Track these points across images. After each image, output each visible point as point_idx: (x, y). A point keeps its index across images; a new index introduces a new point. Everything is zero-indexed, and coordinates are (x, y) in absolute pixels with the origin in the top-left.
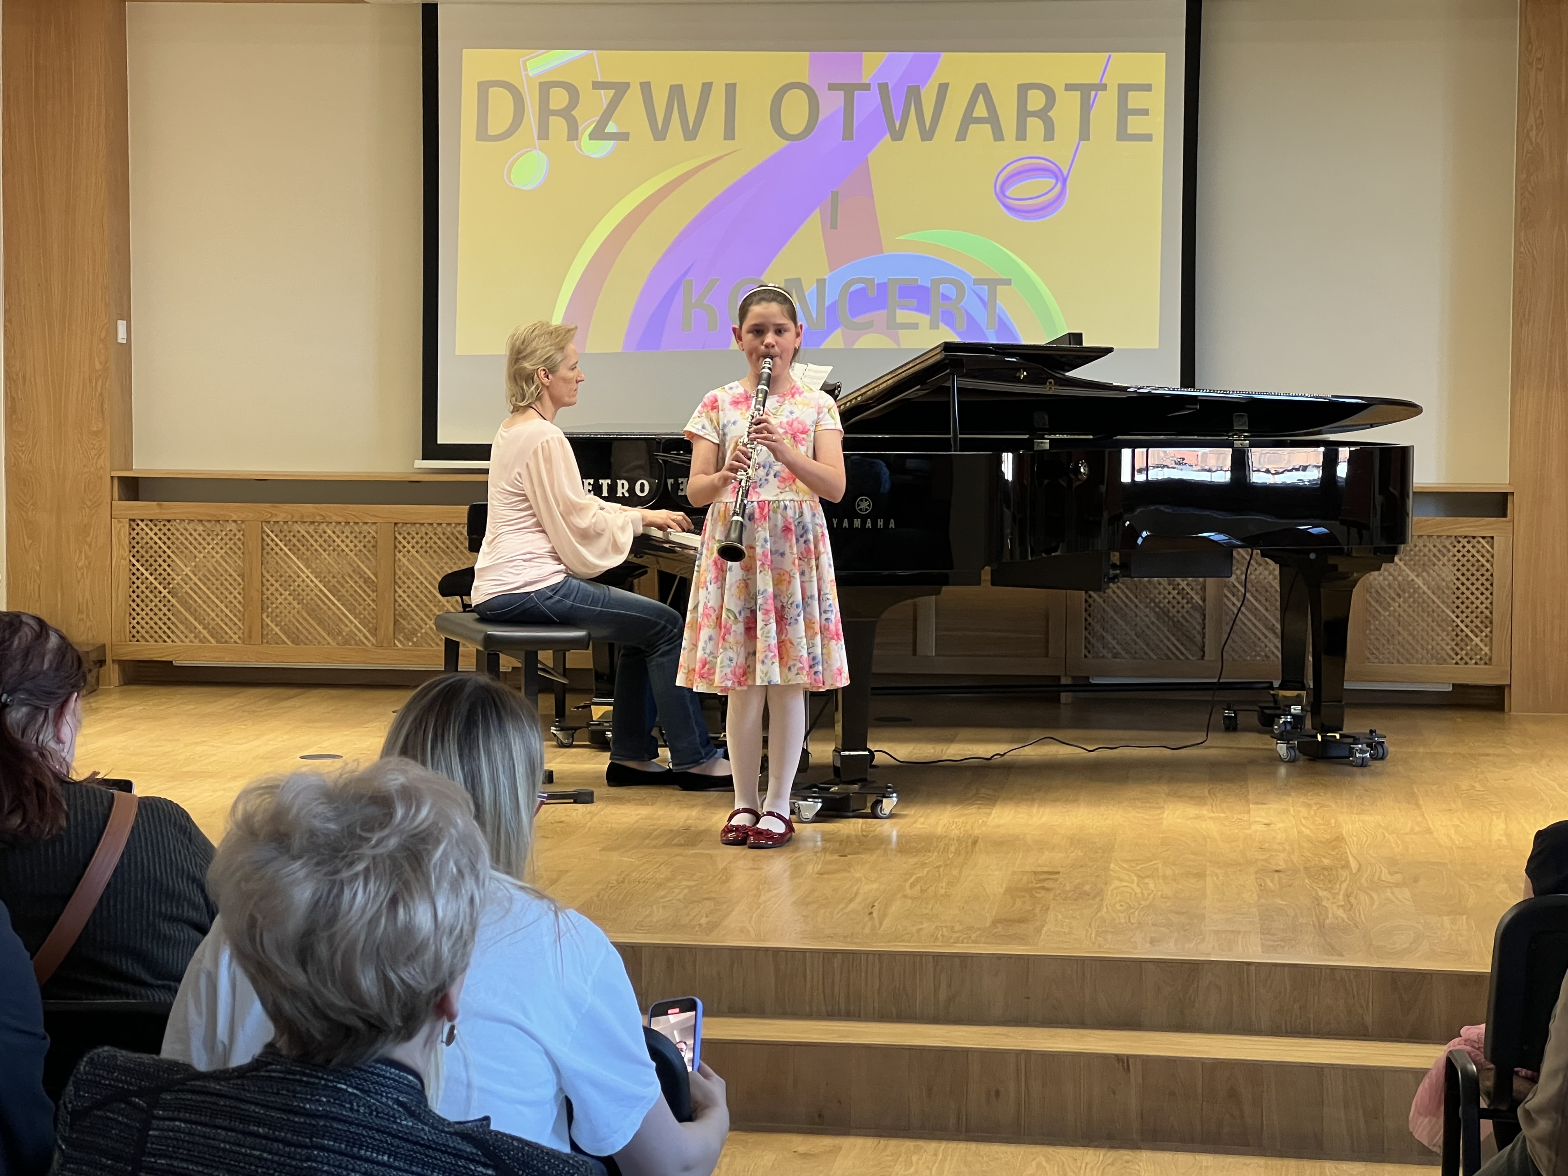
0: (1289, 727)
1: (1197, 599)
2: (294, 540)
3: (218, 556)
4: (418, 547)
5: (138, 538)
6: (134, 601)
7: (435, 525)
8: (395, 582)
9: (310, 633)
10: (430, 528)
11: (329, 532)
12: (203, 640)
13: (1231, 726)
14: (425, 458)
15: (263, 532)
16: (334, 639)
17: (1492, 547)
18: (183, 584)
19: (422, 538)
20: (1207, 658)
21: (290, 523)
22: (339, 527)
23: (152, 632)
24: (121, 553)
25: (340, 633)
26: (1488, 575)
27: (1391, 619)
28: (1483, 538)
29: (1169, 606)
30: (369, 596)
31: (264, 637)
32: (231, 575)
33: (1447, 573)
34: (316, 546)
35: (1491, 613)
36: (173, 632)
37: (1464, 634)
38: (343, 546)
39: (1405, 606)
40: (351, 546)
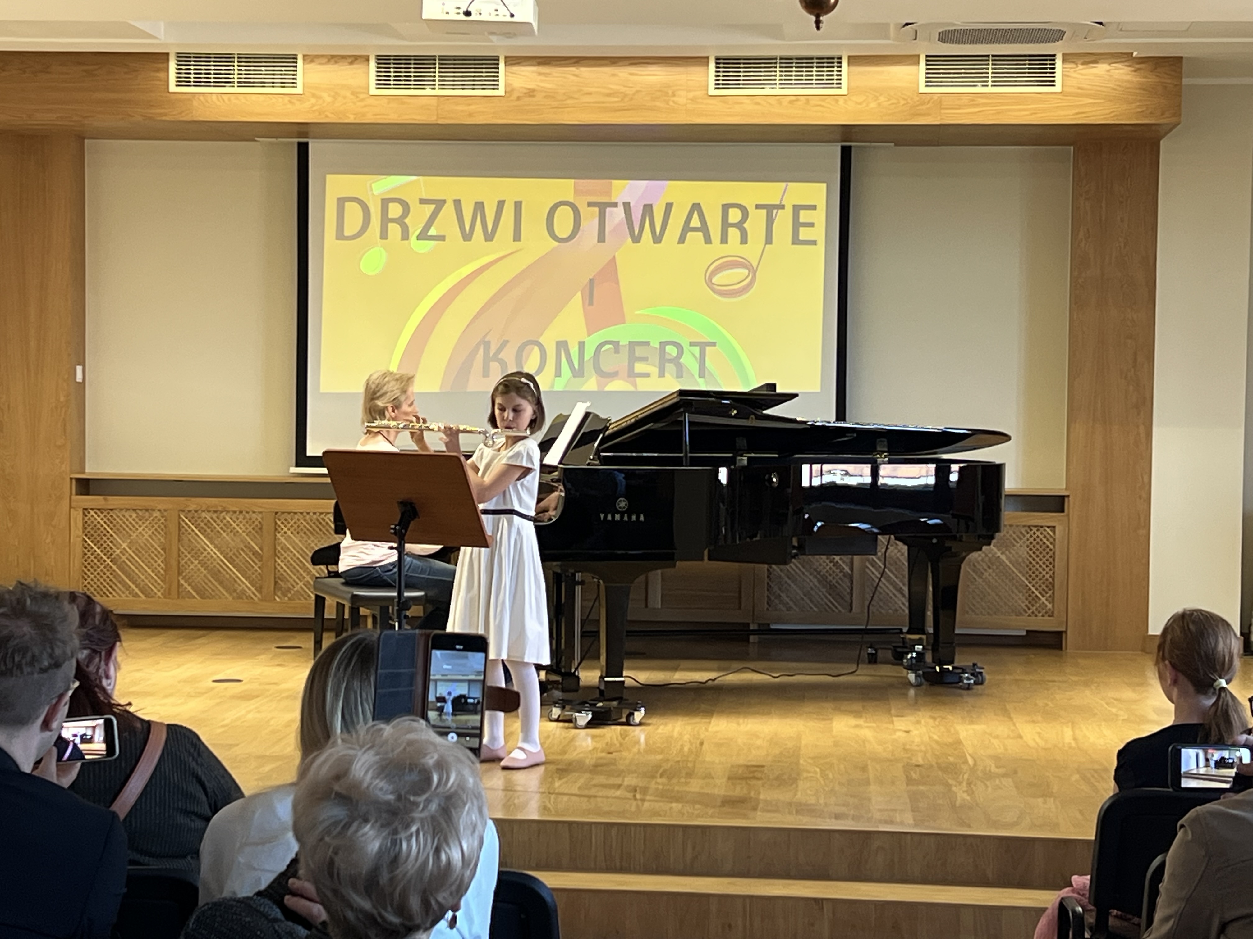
0: (914, 661)
1: (847, 569)
2: (202, 525)
3: (146, 536)
4: (292, 529)
5: (89, 522)
6: (86, 567)
7: (305, 514)
8: (276, 555)
9: (213, 591)
10: (302, 516)
11: (228, 519)
12: (136, 595)
13: (873, 660)
14: (298, 465)
15: (180, 518)
16: (231, 594)
17: (1054, 533)
18: (121, 555)
19: (295, 523)
20: (854, 610)
21: (200, 512)
22: (235, 515)
23: (98, 589)
24: (77, 531)
25: (235, 591)
26: (1051, 553)
27: (984, 584)
28: (1048, 527)
29: (827, 574)
30: (256, 564)
31: (181, 594)
32: (156, 549)
33: (1022, 550)
34: (218, 528)
35: (1053, 580)
36: (114, 590)
37: (1034, 595)
38: (238, 528)
39: (994, 575)
40: (244, 528)
